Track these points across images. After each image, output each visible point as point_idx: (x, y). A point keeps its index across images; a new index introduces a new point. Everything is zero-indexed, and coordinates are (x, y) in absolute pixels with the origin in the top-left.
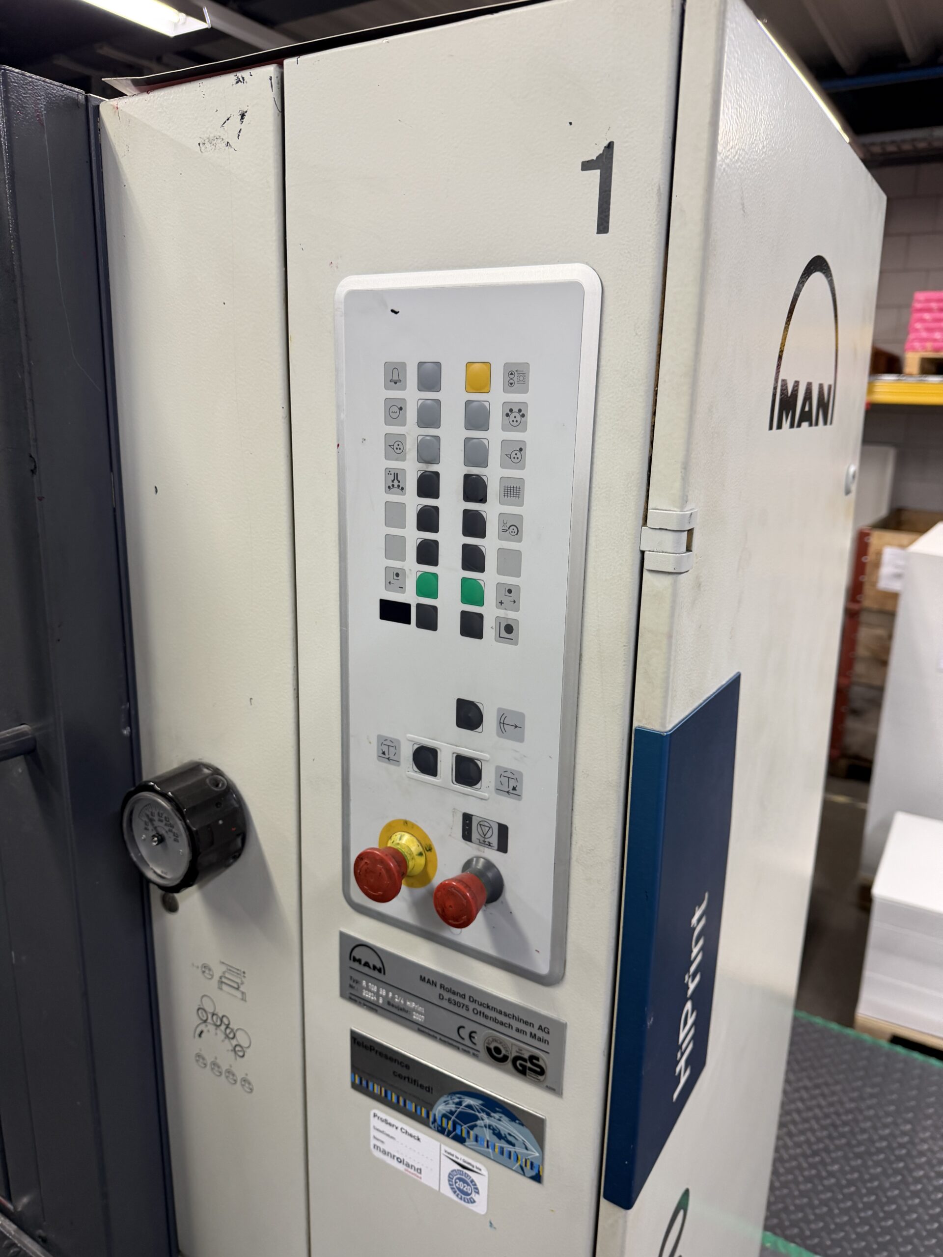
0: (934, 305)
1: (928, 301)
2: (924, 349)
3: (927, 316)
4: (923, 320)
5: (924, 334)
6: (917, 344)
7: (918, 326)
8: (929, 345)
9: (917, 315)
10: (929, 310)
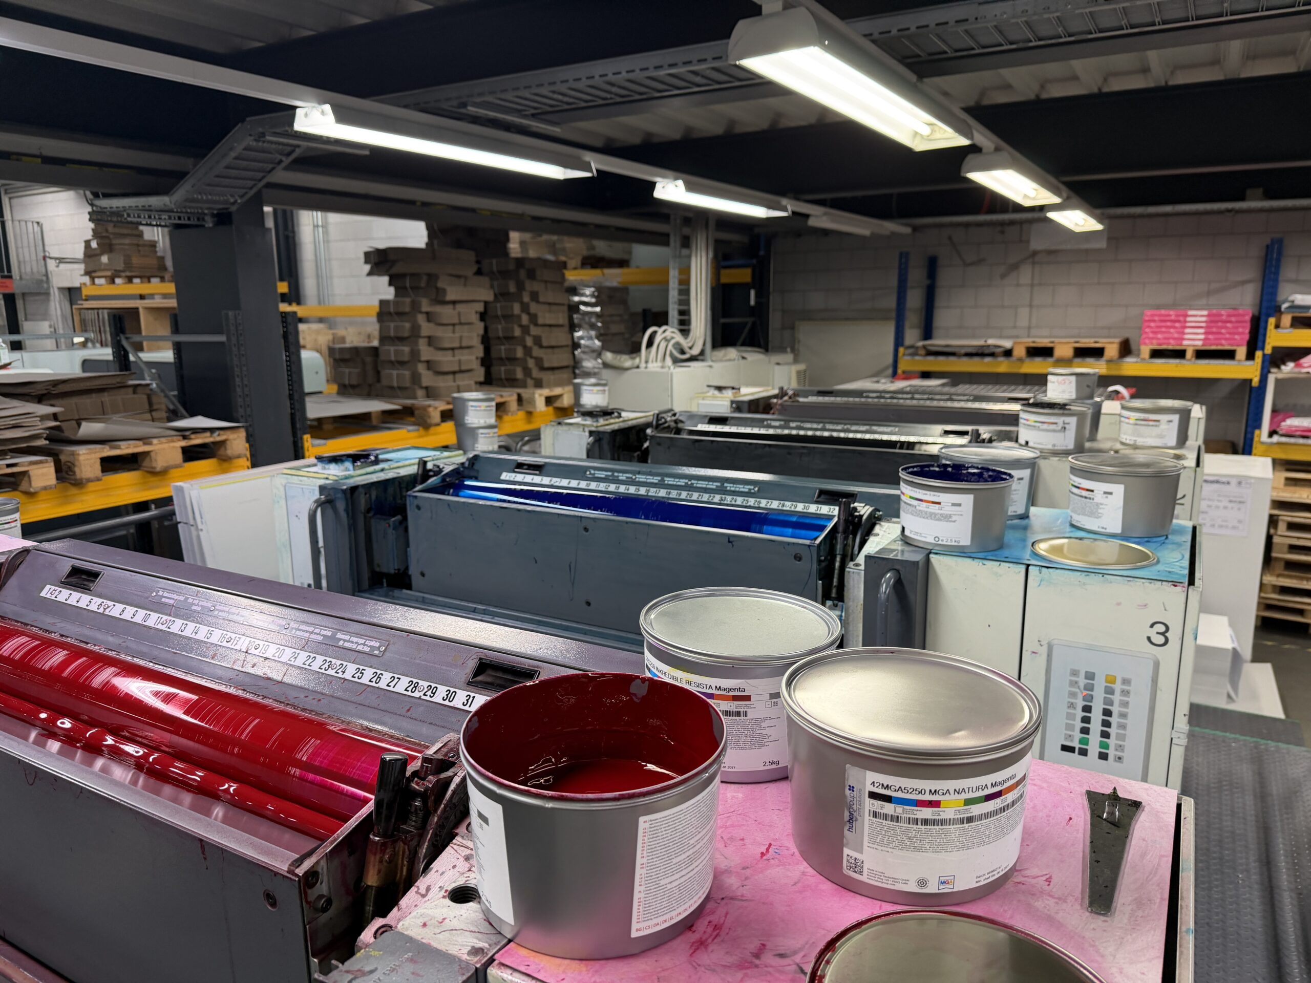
0: (1156, 318)
1: (1153, 315)
2: (1152, 344)
3: (1152, 324)
4: (1149, 327)
5: (1151, 335)
6: (1147, 341)
7: (1147, 330)
8: (1155, 341)
9: (1147, 324)
10: (1154, 321)
